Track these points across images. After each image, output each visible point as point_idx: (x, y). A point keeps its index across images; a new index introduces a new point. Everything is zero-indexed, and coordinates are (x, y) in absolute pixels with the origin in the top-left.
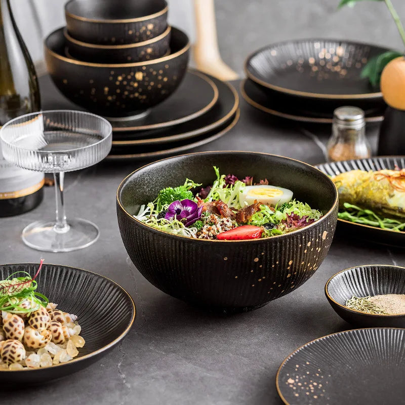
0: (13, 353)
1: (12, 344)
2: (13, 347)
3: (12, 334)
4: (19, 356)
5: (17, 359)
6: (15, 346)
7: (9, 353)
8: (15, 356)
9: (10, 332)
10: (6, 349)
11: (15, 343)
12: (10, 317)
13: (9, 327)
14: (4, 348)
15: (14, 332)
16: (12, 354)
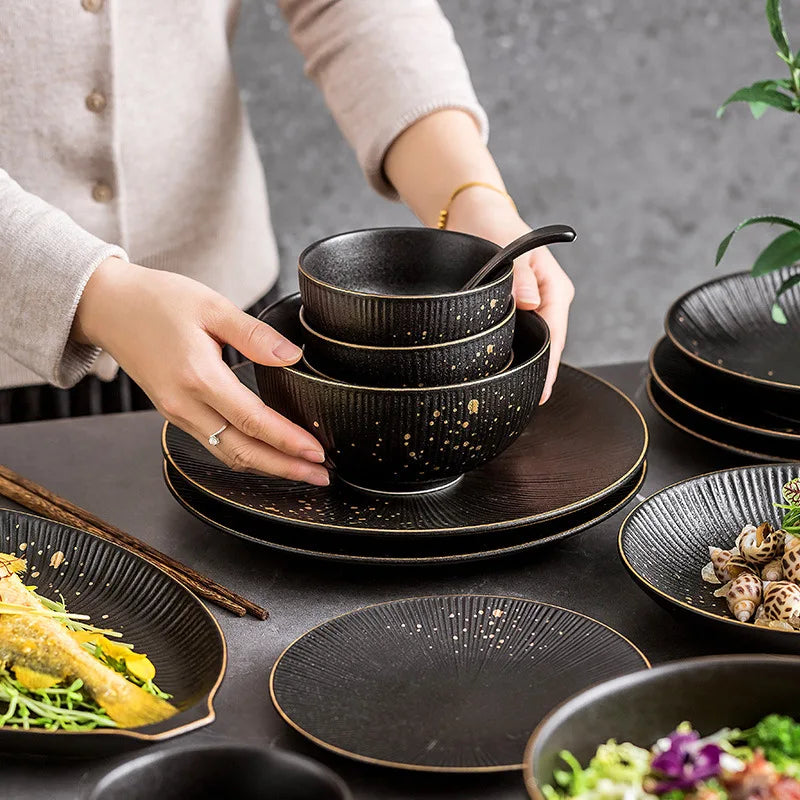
0: (781, 603)
1: (784, 589)
2: (783, 593)
3: (791, 573)
4: (788, 610)
5: (784, 614)
6: (788, 592)
7: (775, 601)
8: (782, 608)
9: (789, 569)
10: (773, 594)
11: (789, 588)
12: (794, 545)
13: (789, 561)
14: (771, 592)
15: (794, 571)
16: (777, 605)
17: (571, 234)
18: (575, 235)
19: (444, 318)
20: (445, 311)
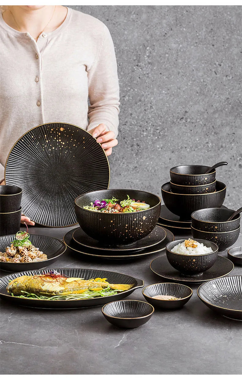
17: (226, 163)
18: (227, 164)
19: (193, 180)
20: (194, 179)
